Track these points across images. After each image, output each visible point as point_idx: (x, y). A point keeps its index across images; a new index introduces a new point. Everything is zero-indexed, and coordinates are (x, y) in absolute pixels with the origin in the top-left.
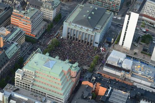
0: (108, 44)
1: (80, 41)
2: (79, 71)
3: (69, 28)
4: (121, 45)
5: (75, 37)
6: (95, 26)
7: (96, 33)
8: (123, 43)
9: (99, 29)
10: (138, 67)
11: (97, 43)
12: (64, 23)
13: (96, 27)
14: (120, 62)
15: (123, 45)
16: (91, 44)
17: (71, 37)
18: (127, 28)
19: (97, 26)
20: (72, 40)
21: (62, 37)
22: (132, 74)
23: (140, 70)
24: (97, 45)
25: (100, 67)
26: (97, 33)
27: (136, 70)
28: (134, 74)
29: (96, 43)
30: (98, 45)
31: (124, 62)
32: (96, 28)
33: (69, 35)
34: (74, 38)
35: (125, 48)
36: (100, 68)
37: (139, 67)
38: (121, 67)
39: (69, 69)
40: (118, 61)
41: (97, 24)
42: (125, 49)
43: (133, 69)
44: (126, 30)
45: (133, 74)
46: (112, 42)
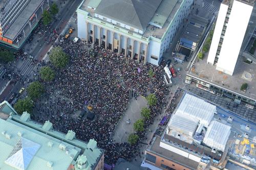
0: (183, 57)
1: (116, 51)
2: (98, 160)
3: (89, 24)
4: (213, 63)
5: (105, 40)
6: (150, 21)
7: (150, 39)
8: (217, 58)
9: (161, 27)
10: (243, 143)
11: (157, 59)
12: (78, 11)
13: (153, 21)
14: (200, 132)
15: (216, 62)
16: (142, 59)
17: (97, 40)
18: (224, 31)
19: (156, 19)
20: (99, 46)
21: (76, 39)
22: (226, 162)
23: (247, 153)
24: (156, 63)
25: (154, 136)
26: (154, 38)
27: (236, 151)
28: (232, 163)
29: (152, 57)
30: (157, 61)
31: (209, 129)
32: (153, 24)
33: (93, 36)
34: (104, 43)
35: (222, 71)
36: (155, 138)
37: (246, 141)
38: (202, 144)
39: (71, 165)
40: (195, 127)
41: (156, 12)
42: (222, 73)
43: (229, 151)
44: (223, 35)
45: (228, 162)
46: (194, 49)
